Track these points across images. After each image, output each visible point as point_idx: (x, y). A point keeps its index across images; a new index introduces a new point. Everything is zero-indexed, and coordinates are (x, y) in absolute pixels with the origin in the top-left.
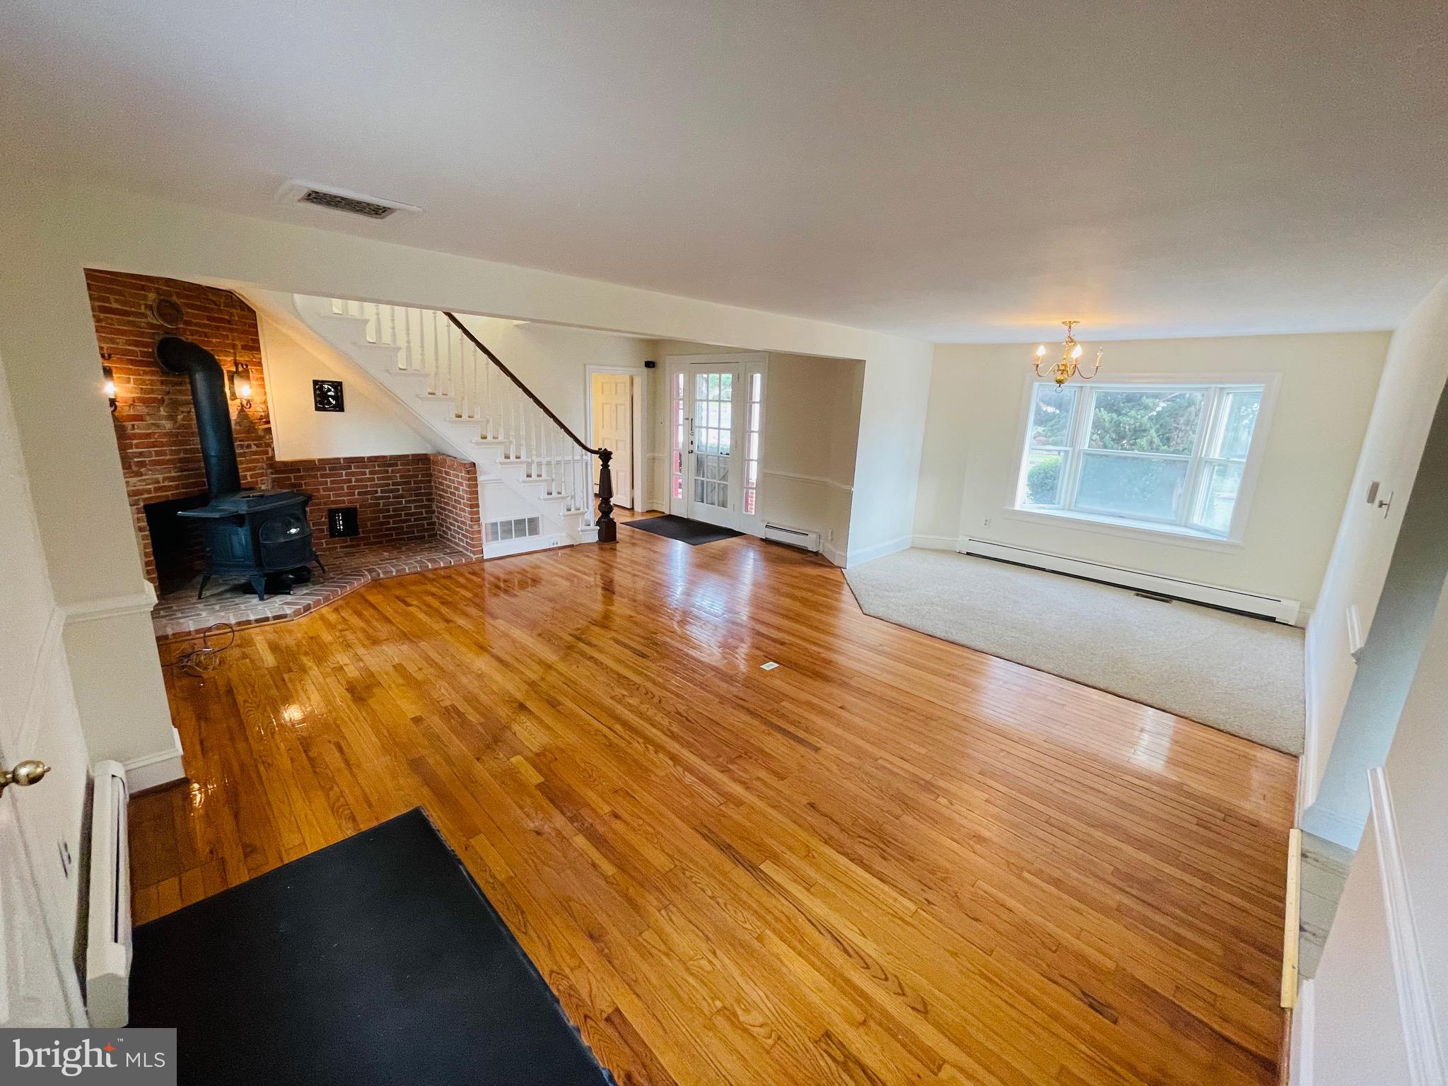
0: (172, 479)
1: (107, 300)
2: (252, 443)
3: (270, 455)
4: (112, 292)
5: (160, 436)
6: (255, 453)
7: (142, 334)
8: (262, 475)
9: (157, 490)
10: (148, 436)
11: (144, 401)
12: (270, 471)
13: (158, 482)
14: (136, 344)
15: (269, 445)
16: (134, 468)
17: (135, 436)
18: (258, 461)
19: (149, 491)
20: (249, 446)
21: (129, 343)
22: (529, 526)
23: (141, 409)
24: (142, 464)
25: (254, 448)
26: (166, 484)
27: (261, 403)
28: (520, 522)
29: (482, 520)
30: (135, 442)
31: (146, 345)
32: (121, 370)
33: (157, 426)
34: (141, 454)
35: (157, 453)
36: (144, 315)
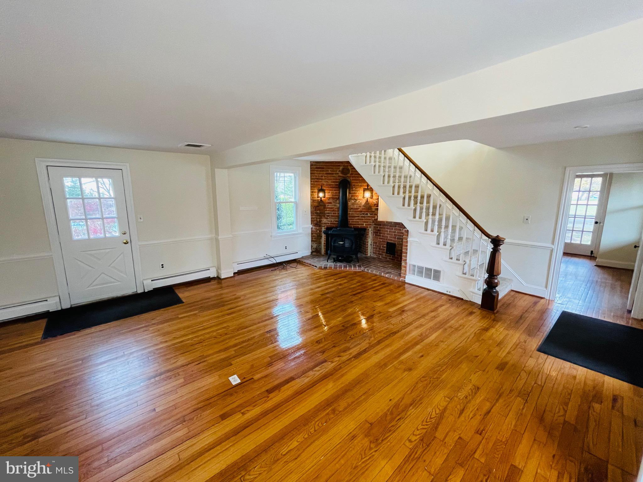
0: (336, 221)
1: (328, 171)
2: (369, 213)
3: (376, 218)
4: (329, 168)
5: (335, 209)
6: (369, 217)
7: (336, 179)
8: (371, 225)
9: (331, 223)
10: (332, 208)
11: (333, 198)
12: (373, 224)
13: (332, 222)
14: (334, 182)
15: (377, 214)
16: (326, 217)
17: (328, 208)
18: (370, 220)
19: (328, 224)
20: (367, 214)
21: (332, 182)
22: (436, 275)
23: (331, 201)
24: (328, 216)
25: (369, 215)
26: (334, 222)
27: (376, 199)
28: (429, 270)
29: (408, 261)
30: (328, 209)
31: (337, 182)
32: (328, 190)
33: (335, 205)
34: (329, 213)
35: (333, 213)
36: (338, 174)
